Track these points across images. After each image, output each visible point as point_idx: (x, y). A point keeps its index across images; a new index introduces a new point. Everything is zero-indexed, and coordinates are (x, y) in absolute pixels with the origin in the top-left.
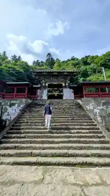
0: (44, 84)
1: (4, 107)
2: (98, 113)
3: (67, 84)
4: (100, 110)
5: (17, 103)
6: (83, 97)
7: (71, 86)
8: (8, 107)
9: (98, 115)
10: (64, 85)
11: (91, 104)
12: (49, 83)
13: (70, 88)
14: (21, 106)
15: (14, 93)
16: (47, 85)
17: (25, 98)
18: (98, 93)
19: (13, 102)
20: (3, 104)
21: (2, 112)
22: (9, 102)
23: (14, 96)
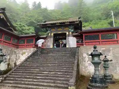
1: (18, 55)
3: (70, 33)
5: (27, 52)
6: (83, 45)
7: (74, 34)
8: (20, 55)
10: (67, 33)
12: (55, 33)
14: (30, 54)
15: (24, 43)
16: (52, 34)
17: (33, 47)
19: (24, 51)
20: (17, 52)
21: (16, 59)
22: (21, 51)
23: (25, 46)
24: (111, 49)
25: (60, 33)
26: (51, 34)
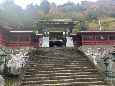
0: (45, 33)
2: (94, 58)
3: (67, 33)
4: (96, 55)
5: (21, 51)
6: (82, 45)
7: (71, 34)
9: (94, 60)
10: (64, 33)
11: (88, 51)
12: (51, 32)
13: (70, 36)
18: (95, 41)
19: (16, 50)
20: (7, 52)
21: (6, 60)
22: (13, 50)
23: (18, 44)
24: (105, 48)
25: (57, 32)
26: (47, 33)
